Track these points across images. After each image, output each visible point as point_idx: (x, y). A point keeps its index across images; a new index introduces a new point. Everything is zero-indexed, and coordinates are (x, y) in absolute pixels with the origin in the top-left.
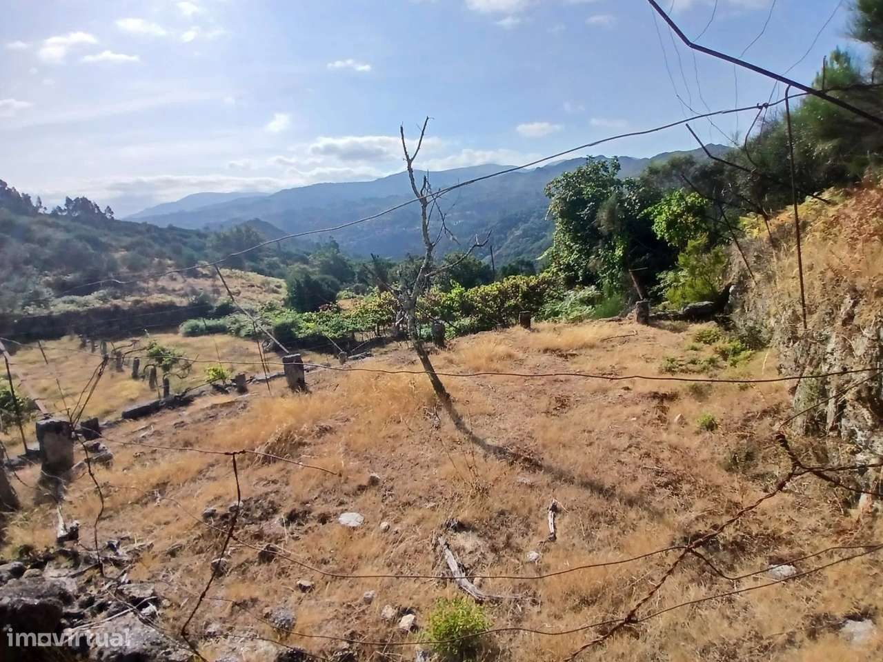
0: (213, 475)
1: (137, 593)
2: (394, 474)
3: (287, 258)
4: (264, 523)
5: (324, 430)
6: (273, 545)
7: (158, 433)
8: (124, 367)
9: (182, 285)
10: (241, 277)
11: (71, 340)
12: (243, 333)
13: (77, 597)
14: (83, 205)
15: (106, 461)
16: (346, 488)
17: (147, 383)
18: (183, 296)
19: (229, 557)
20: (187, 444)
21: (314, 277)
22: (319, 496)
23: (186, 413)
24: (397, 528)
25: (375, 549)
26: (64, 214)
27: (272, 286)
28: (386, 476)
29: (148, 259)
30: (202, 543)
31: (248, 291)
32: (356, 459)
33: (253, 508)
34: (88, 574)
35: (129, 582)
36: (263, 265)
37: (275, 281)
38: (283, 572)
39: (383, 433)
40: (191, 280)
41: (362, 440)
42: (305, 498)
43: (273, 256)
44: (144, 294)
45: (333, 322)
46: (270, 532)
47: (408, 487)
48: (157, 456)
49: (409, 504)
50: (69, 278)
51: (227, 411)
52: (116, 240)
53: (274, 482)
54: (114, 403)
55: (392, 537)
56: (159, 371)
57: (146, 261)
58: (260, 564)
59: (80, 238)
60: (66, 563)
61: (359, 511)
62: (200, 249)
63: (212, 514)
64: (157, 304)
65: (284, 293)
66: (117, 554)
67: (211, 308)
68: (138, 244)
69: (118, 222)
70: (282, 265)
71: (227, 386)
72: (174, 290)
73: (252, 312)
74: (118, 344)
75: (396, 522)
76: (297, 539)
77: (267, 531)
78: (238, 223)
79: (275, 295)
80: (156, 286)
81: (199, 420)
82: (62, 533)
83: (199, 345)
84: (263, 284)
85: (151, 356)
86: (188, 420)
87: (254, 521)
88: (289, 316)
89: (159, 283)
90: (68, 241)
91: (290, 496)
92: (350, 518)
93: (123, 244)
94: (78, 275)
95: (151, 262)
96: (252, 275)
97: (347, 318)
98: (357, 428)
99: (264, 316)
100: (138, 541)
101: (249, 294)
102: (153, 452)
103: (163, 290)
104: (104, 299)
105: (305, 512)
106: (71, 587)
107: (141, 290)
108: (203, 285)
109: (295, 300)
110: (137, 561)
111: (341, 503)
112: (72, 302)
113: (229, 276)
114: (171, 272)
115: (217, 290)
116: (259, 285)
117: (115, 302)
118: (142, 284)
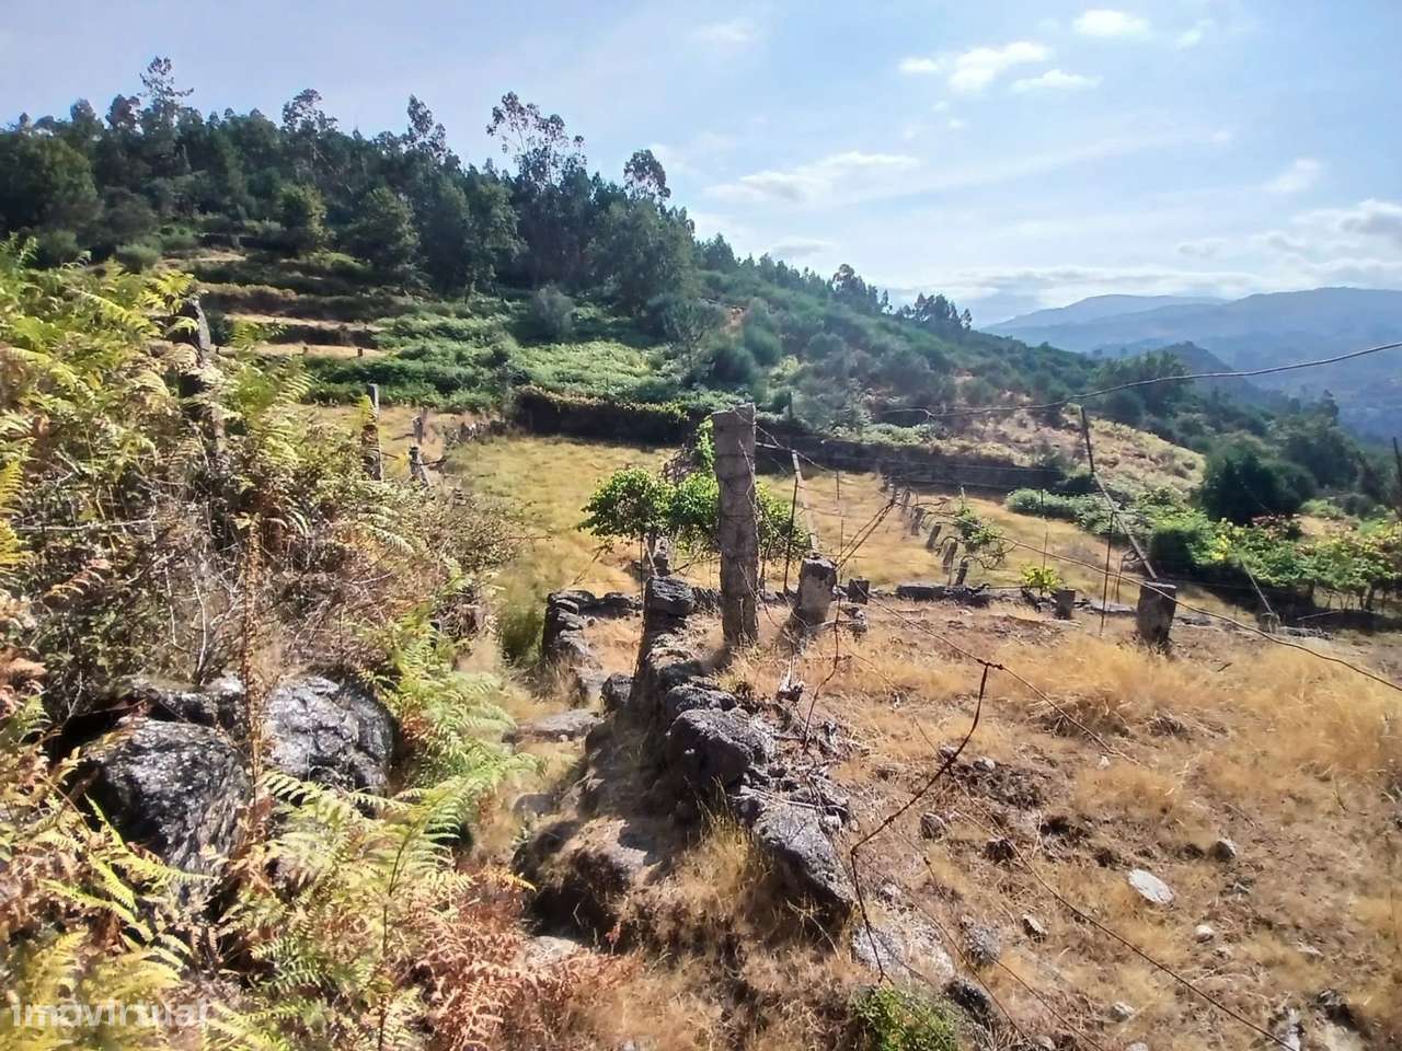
1: (830, 794)
2: (1268, 863)
3: (1224, 416)
4: (1013, 809)
5: (1167, 728)
6: (1012, 844)
7: (926, 625)
8: (921, 530)
9: (1031, 436)
10: (1128, 439)
11: (874, 479)
12: (1099, 528)
13: (770, 761)
14: (937, 308)
15: (858, 631)
16: (1166, 835)
17: (939, 561)
18: (1027, 452)
19: (948, 822)
20: (956, 654)
21: (1264, 463)
22: (1113, 822)
23: (968, 615)
24: (1226, 949)
25: (1168, 954)
26: (911, 316)
27: (1178, 462)
28: (1249, 856)
29: (997, 391)
30: (923, 783)
31: (1132, 463)
32: (1205, 801)
33: (1006, 781)
34: (792, 744)
35: (827, 777)
36: (1172, 424)
37: (1186, 455)
38: (1007, 889)
39: (1281, 785)
40: (1046, 430)
41: (1232, 775)
42: (1090, 812)
43: (1194, 412)
44: (976, 439)
45: (1278, 553)
46: (1017, 826)
47: (1284, 896)
48: (915, 651)
49: (1269, 925)
50: (895, 401)
51: (1024, 633)
52: (964, 359)
53: (1052, 763)
54: (897, 571)
55: (1207, 956)
56: (961, 548)
57: (993, 392)
58: (984, 857)
59: (920, 351)
60: (775, 720)
61: (1171, 883)
62: (1076, 384)
63: (950, 757)
64: (988, 457)
65: (1196, 479)
66: (828, 740)
67: (1063, 477)
68: (993, 367)
69: (975, 332)
70: (1208, 429)
71: (1044, 600)
72: (1018, 442)
73: (1124, 500)
74: (924, 498)
75: (1229, 939)
76: (1050, 859)
77: (1012, 821)
78: (1152, 348)
79: (1178, 480)
80: (996, 430)
81: (982, 630)
82: (784, 688)
83: (1025, 528)
84: (1162, 457)
85: (958, 525)
86: (968, 624)
87: (1000, 798)
88: (1190, 520)
89: (1002, 428)
90: (904, 353)
91: (1068, 796)
92: (1147, 883)
93: (972, 366)
94: (905, 398)
95: (999, 396)
96: (1147, 437)
97: (1308, 554)
98: (1232, 751)
99: (1146, 509)
100: (854, 738)
101: (1132, 469)
102: (913, 645)
103: (1003, 438)
104: (925, 436)
105: (1080, 832)
106: (770, 748)
107: (976, 432)
108: (1064, 440)
109: (1212, 496)
110: (844, 759)
111: (1146, 854)
112: (889, 432)
113: (1107, 434)
114: (1022, 413)
115: (1081, 453)
116: (1154, 456)
117: (938, 442)
118: (977, 425)
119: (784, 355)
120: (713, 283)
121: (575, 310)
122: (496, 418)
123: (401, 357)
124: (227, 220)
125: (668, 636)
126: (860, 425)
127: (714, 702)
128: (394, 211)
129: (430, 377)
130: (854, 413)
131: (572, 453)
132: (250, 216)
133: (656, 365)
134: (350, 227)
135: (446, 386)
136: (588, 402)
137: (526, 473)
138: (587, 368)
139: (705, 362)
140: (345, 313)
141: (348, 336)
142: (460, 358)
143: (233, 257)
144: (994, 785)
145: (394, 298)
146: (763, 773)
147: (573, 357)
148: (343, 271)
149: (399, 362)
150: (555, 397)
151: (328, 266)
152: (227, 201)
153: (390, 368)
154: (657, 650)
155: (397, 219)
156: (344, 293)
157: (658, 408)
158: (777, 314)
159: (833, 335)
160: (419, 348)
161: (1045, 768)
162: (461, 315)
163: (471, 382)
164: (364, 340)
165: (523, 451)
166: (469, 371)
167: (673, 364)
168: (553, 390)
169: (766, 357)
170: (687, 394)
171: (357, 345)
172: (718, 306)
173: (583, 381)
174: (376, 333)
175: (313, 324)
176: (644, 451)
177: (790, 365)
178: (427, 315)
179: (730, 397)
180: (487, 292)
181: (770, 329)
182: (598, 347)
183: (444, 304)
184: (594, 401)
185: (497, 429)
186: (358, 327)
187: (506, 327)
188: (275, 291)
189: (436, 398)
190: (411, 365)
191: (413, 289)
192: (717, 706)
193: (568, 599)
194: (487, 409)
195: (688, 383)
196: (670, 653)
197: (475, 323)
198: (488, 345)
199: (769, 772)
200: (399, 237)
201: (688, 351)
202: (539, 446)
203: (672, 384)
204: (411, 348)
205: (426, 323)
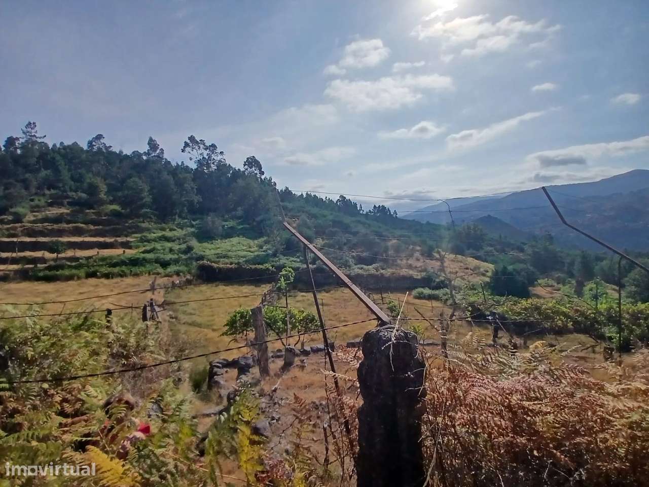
3: (507, 246)
9: (422, 264)
10: (461, 262)
14: (382, 210)
18: (419, 272)
26: (372, 214)
27: (482, 270)
29: (407, 246)
31: (463, 272)
36: (481, 253)
37: (486, 266)
40: (427, 261)
44: (398, 268)
50: (364, 254)
57: (405, 247)
59: (373, 232)
64: (403, 275)
67: (434, 282)
69: (399, 219)
70: (497, 254)
72: (416, 267)
73: (459, 289)
79: (482, 277)
80: (407, 263)
83: (421, 305)
84: (476, 268)
89: (409, 262)
90: (366, 234)
93: (395, 236)
94: (368, 253)
95: (408, 248)
96: (470, 259)
99: (467, 293)
101: (463, 275)
103: (410, 267)
104: (377, 270)
107: (397, 265)
108: (434, 265)
109: (492, 285)
112: (362, 268)
113: (452, 261)
114: (417, 254)
115: (442, 269)
116: (472, 268)
117: (382, 271)
118: (399, 262)
120: (285, 209)
121: (224, 223)
122: (188, 277)
123: (143, 252)
124: (61, 193)
125: (243, 376)
126: (350, 266)
128: (140, 188)
129: (157, 261)
130: (347, 261)
131: (224, 290)
132: (71, 190)
133: (261, 247)
134: (119, 194)
135: (165, 265)
136: (230, 266)
138: (229, 251)
139: (282, 244)
140: (116, 233)
141: (118, 244)
142: (171, 250)
143: (63, 210)
145: (139, 224)
147: (223, 245)
148: (115, 214)
149: (142, 255)
150: (215, 265)
151: (109, 212)
152: (61, 185)
153: (138, 258)
155: (142, 190)
156: (116, 224)
157: (261, 266)
158: (312, 221)
160: (152, 247)
162: (171, 230)
163: (176, 262)
164: (126, 245)
165: (201, 291)
166: (176, 256)
167: (269, 246)
168: (215, 262)
170: (274, 259)
171: (123, 247)
173: (228, 257)
174: (131, 242)
175: (102, 239)
176: (256, 286)
177: (319, 243)
178: (155, 231)
179: (292, 259)
180: (184, 218)
181: (309, 228)
182: (235, 240)
183: (164, 225)
184: (233, 266)
185: (189, 282)
186: (123, 239)
187: (193, 234)
188: (83, 226)
189: (160, 270)
190: (148, 256)
191: (149, 220)
193: (217, 363)
194: (184, 273)
195: (274, 255)
197: (179, 233)
198: (184, 243)
200: (142, 199)
201: (274, 240)
202: (208, 288)
203: (268, 255)
204: (148, 248)
205: (155, 235)
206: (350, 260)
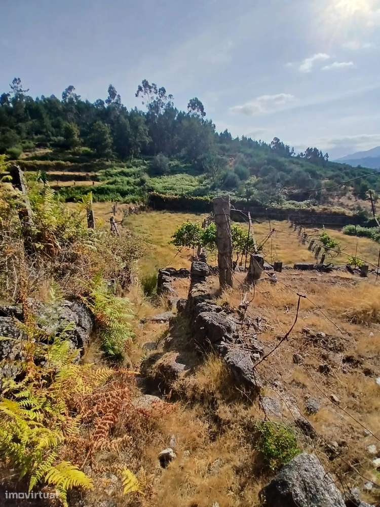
0: (318, 312)
1: (256, 346)
4: (331, 353)
6: (329, 367)
7: (302, 280)
8: (306, 243)
9: (353, 203)
11: (287, 222)
13: (234, 332)
14: (313, 152)
15: (273, 282)
17: (314, 254)
18: (351, 210)
19: (304, 357)
20: (313, 291)
22: (372, 358)
23: (320, 276)
26: (303, 157)
30: (295, 342)
33: (330, 342)
34: (243, 326)
35: (256, 339)
38: (327, 384)
40: (360, 201)
42: (363, 354)
44: (330, 205)
46: (332, 359)
48: (296, 290)
50: (296, 191)
51: (343, 283)
52: (325, 173)
53: (349, 334)
56: (322, 249)
57: (338, 186)
58: (318, 371)
59: (306, 170)
60: (237, 316)
63: (307, 332)
64: (335, 212)
66: (258, 324)
69: (330, 162)
71: (355, 269)
72: (347, 206)
74: (307, 230)
76: (345, 372)
77: (331, 357)
80: (338, 201)
81: (325, 281)
82: (241, 304)
83: (350, 241)
85: (321, 240)
86: (319, 279)
87: (326, 348)
89: (341, 200)
90: (300, 172)
91: (355, 348)
93: (328, 176)
94: (300, 190)
95: (340, 187)
100: (269, 324)
102: (295, 288)
103: (341, 204)
104: (308, 205)
105: (358, 362)
106: (234, 327)
107: (330, 203)
110: (263, 332)
112: (293, 204)
114: (349, 194)
119: (251, 175)
120: (223, 149)
121: (170, 162)
122: (142, 205)
123: (107, 184)
124: (45, 137)
125: (199, 284)
126: (281, 202)
127: (213, 309)
128: (103, 130)
129: (118, 191)
130: (279, 197)
131: (169, 216)
132: (53, 135)
133: (201, 182)
134: (88, 137)
135: (124, 194)
136: (175, 197)
137: (152, 225)
138: (175, 184)
139: (220, 180)
140: (88, 169)
141: (89, 178)
142: (128, 183)
143: (48, 151)
144: (324, 343)
145: (104, 162)
146: (230, 336)
147: (169, 180)
148: (87, 154)
149: (107, 185)
150: (163, 196)
151: (81, 152)
152: (45, 130)
153: (103, 188)
154: (194, 290)
155: (105, 133)
156: (87, 162)
157: (201, 198)
158: (248, 159)
159: (270, 166)
160: (114, 180)
161: (347, 337)
162: (128, 167)
163: (132, 192)
164: (95, 179)
165: (152, 216)
166: (132, 188)
167: (207, 181)
168: (162, 193)
169: (243, 176)
170: (213, 193)
171: (92, 180)
172: (224, 158)
173: (173, 189)
174: (99, 176)
175: (77, 174)
176: (196, 215)
177: (253, 179)
178: (116, 168)
179: (229, 192)
180: (138, 158)
181: (245, 165)
182: (179, 176)
183: (123, 163)
184: (177, 197)
185: (142, 209)
186: (92, 174)
187: (145, 171)
188: (63, 162)
189: (120, 198)
190: (111, 186)
191: (111, 159)
192: (214, 311)
193: (166, 271)
194: (138, 201)
195: (213, 188)
196: (199, 291)
197: (134, 169)
198: (138, 177)
199: (233, 337)
200: (105, 140)
201: (213, 176)
202: (157, 214)
203: (207, 189)
204: (111, 180)
205: (116, 171)
206: (282, 196)
